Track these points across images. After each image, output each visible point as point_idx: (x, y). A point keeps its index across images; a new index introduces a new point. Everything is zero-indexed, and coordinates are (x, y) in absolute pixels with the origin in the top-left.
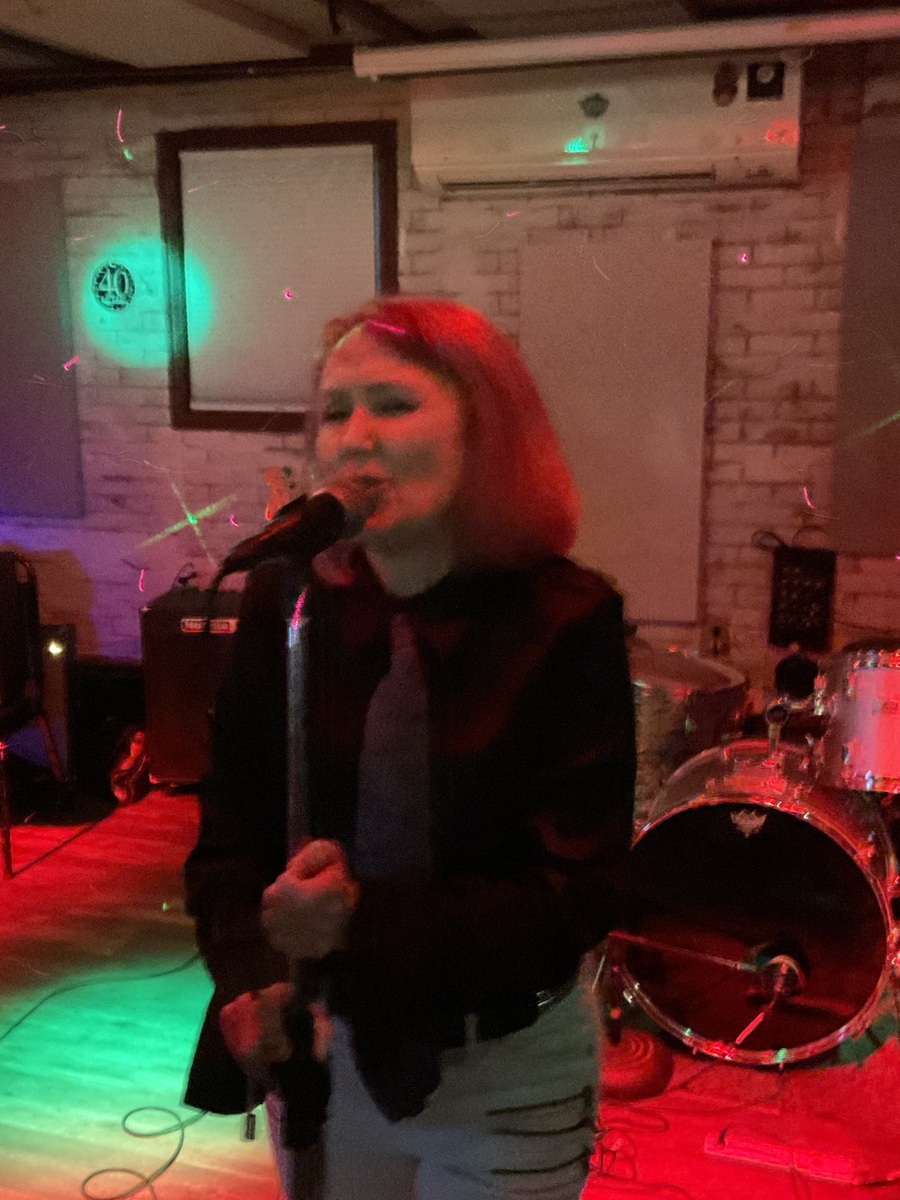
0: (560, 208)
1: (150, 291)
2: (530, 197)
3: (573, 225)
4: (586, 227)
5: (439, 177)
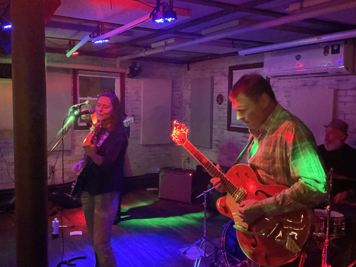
0: (303, 81)
1: (226, 100)
2: (296, 78)
3: (305, 85)
4: (308, 86)
5: (269, 75)
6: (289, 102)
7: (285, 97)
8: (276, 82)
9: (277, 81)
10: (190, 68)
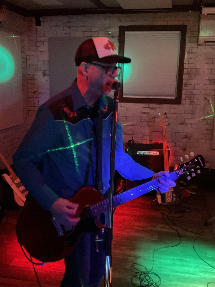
5: (205, 40)
6: (211, 69)
7: (206, 64)
8: (195, 48)
9: (196, 46)
10: (42, 23)
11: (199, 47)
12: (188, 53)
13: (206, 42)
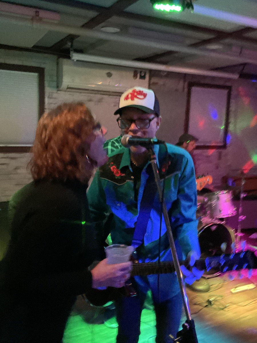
5: (68, 86)
8: (54, 93)
9: (56, 91)
11: (59, 92)
12: (48, 97)
13: (68, 88)
